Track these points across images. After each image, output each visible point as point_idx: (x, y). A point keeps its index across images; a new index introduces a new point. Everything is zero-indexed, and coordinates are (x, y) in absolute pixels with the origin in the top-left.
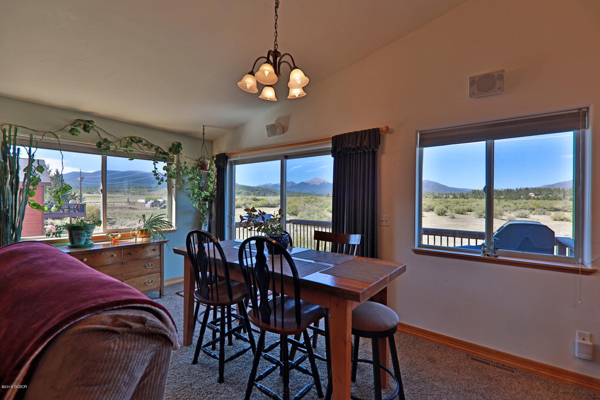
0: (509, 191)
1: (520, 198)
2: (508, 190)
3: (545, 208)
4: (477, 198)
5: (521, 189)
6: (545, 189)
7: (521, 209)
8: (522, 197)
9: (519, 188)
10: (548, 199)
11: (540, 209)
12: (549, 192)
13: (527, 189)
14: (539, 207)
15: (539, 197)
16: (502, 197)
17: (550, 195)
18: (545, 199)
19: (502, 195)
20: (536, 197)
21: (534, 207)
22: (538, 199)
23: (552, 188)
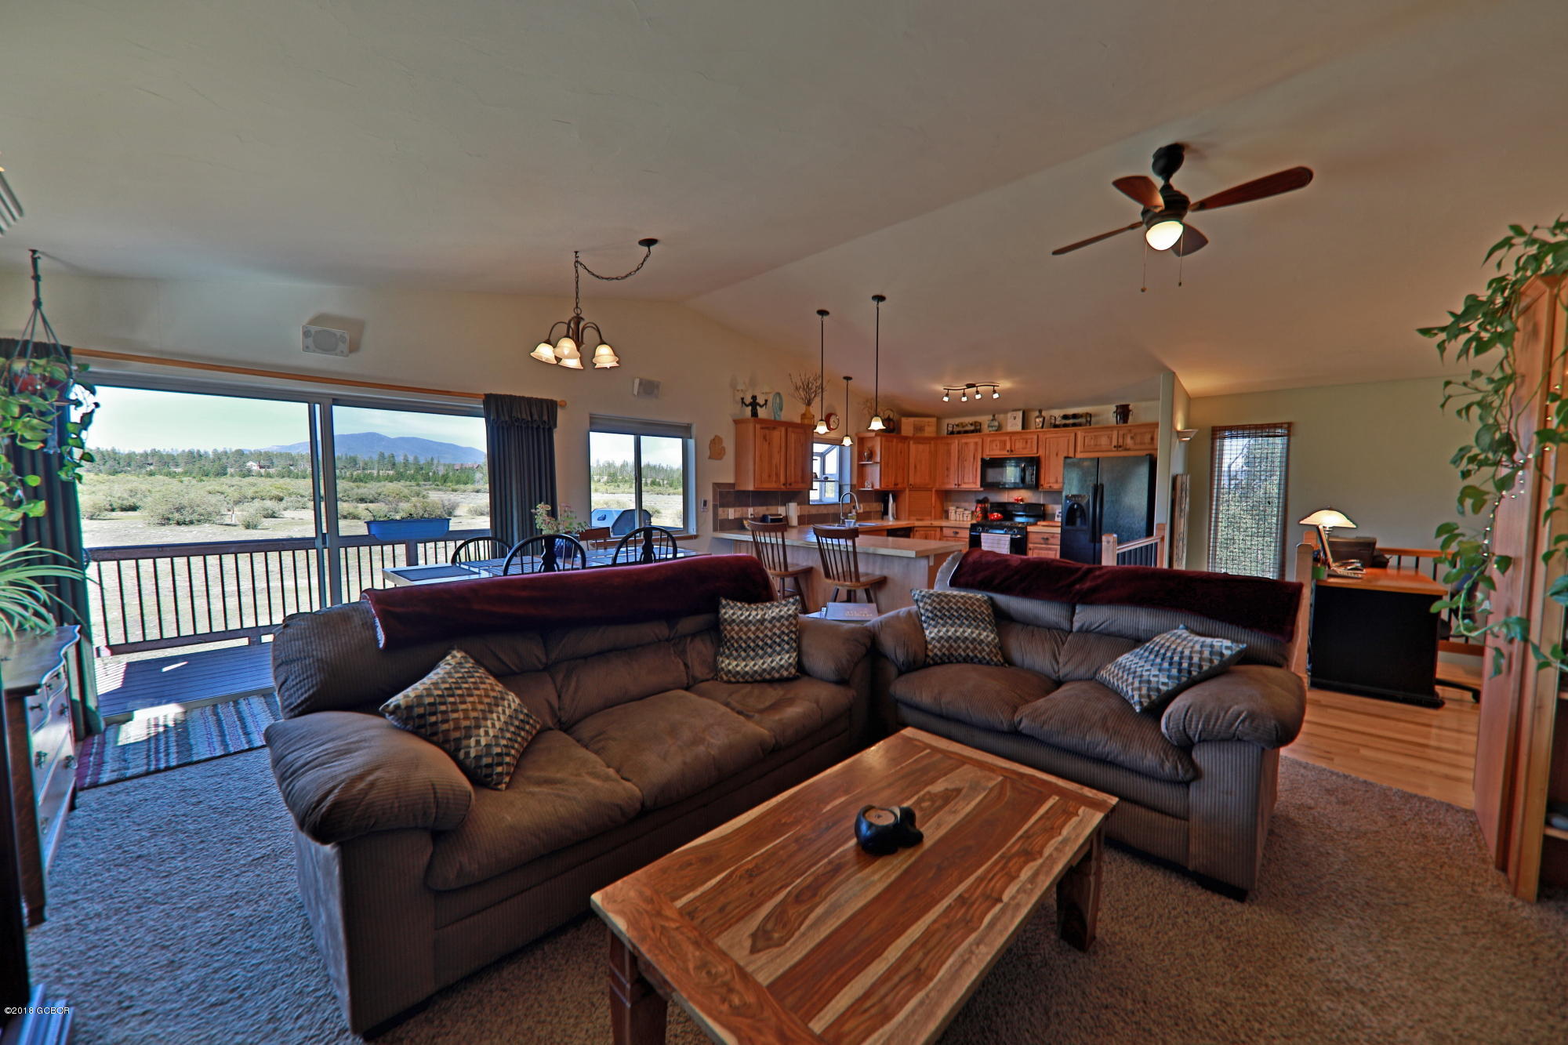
0: (194, 457)
1: (225, 474)
2: (191, 453)
3: (302, 496)
4: (100, 471)
5: (226, 453)
6: (281, 455)
7: (253, 499)
8: (230, 470)
9: (220, 449)
10: (289, 476)
11: (293, 498)
12: (289, 462)
13: (240, 453)
14: (290, 495)
15: (271, 471)
16: (179, 470)
17: (292, 468)
18: (283, 477)
19: (177, 466)
20: (263, 471)
21: (281, 495)
22: (269, 476)
23: (294, 453)
